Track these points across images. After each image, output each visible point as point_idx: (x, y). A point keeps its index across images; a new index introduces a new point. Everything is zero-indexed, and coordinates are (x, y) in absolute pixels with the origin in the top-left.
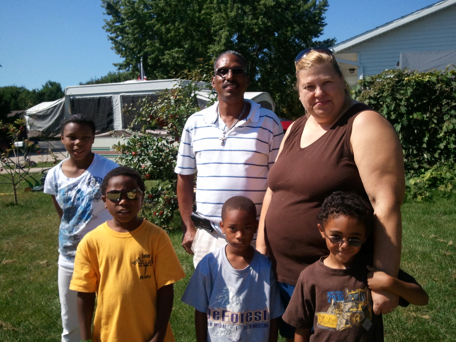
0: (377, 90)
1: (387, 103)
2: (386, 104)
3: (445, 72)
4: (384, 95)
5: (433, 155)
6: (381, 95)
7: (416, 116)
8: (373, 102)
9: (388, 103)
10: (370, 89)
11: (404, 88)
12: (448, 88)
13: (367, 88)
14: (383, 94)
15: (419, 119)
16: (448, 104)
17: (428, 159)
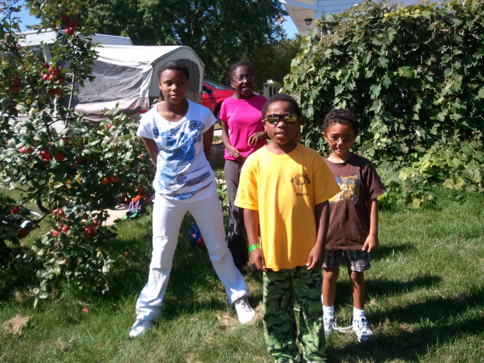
0: (343, 35)
1: (359, 54)
2: (357, 55)
3: (442, 5)
4: (353, 41)
5: (429, 131)
6: (349, 41)
7: (402, 72)
8: (337, 52)
9: (361, 53)
10: (332, 33)
11: (384, 30)
12: (447, 28)
13: (329, 32)
14: (352, 39)
15: (407, 77)
16: (448, 52)
17: (421, 138)
